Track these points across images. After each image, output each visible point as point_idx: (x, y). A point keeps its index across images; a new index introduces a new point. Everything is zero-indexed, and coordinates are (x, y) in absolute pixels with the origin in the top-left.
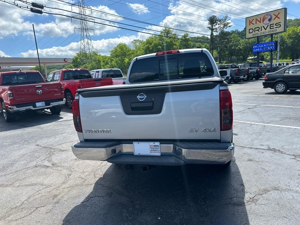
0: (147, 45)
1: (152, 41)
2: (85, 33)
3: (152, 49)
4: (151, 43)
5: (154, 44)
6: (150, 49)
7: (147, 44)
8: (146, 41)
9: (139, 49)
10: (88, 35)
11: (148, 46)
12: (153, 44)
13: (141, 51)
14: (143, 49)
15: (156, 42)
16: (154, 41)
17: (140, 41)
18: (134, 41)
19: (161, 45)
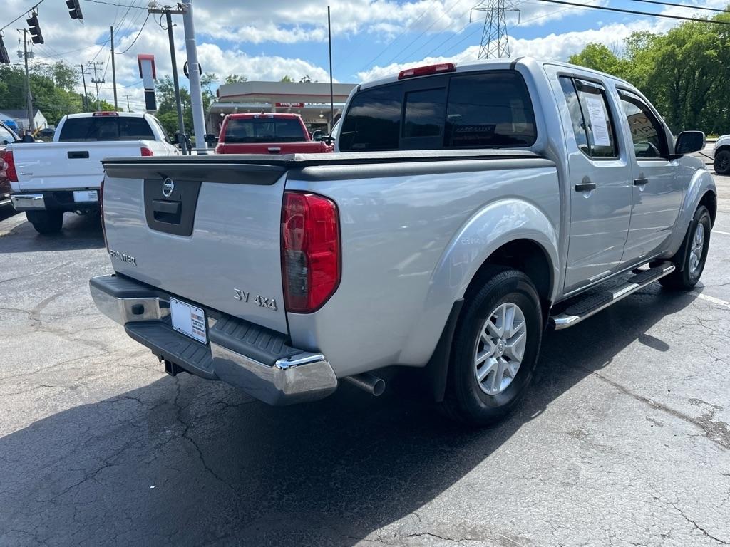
0: (669, 48)
1: (686, 36)
2: (496, 21)
3: (685, 59)
4: (684, 40)
5: (694, 44)
6: (675, 60)
7: (668, 44)
8: (667, 35)
9: (642, 59)
10: (502, 24)
11: (672, 51)
12: (689, 45)
13: (647, 64)
14: (653, 60)
15: (700, 37)
16: (695, 36)
17: (653, 35)
18: (634, 35)
19: (716, 47)
